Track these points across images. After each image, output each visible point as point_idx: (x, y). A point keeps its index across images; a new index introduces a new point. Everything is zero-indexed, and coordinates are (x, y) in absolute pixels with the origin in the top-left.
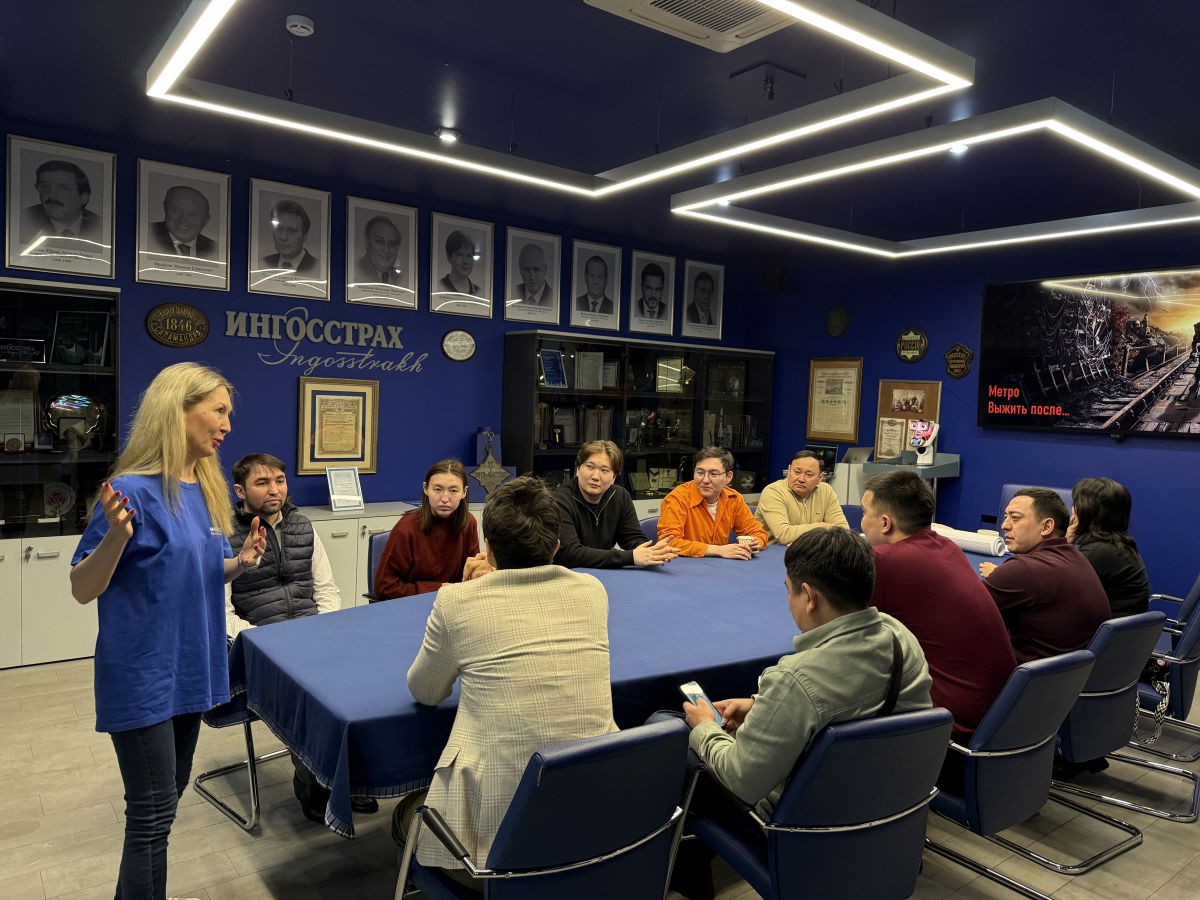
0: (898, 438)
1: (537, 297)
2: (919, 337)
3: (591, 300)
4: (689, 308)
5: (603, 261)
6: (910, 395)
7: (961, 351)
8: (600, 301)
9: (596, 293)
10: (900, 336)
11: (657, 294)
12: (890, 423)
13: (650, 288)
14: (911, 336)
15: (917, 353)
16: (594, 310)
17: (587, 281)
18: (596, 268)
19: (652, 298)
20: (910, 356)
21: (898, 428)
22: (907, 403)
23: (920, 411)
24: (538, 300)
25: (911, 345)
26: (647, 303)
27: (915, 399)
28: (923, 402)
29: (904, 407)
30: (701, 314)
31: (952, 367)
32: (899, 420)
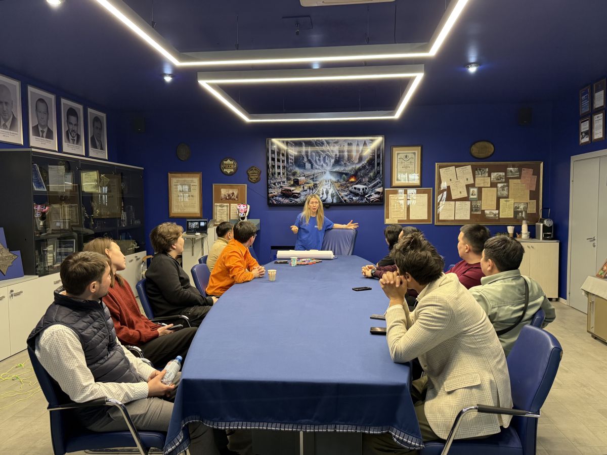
0: (226, 213)
1: (8, 124)
2: (232, 162)
3: (40, 129)
4: (91, 138)
5: (46, 103)
6: (231, 192)
7: (255, 170)
8: (46, 130)
9: (43, 124)
10: (222, 161)
11: (75, 128)
12: (220, 206)
13: (72, 124)
14: (228, 162)
15: (232, 170)
16: (42, 137)
17: (37, 117)
18: (42, 107)
19: (73, 131)
20: (229, 172)
21: (225, 208)
22: (229, 195)
23: (236, 199)
24: (9, 127)
25: (229, 166)
26: (70, 133)
27: (233, 194)
28: (238, 195)
29: (228, 198)
30: (97, 143)
31: (252, 177)
32: (225, 204)
